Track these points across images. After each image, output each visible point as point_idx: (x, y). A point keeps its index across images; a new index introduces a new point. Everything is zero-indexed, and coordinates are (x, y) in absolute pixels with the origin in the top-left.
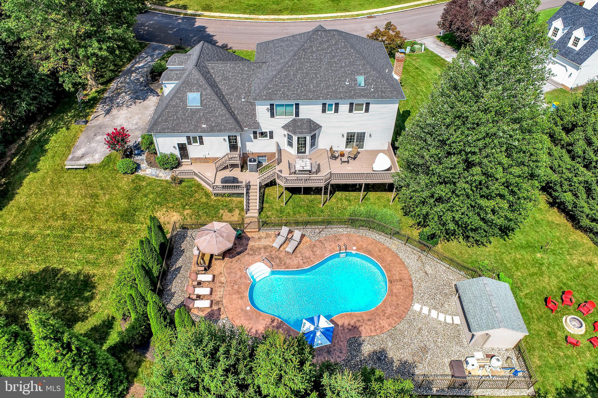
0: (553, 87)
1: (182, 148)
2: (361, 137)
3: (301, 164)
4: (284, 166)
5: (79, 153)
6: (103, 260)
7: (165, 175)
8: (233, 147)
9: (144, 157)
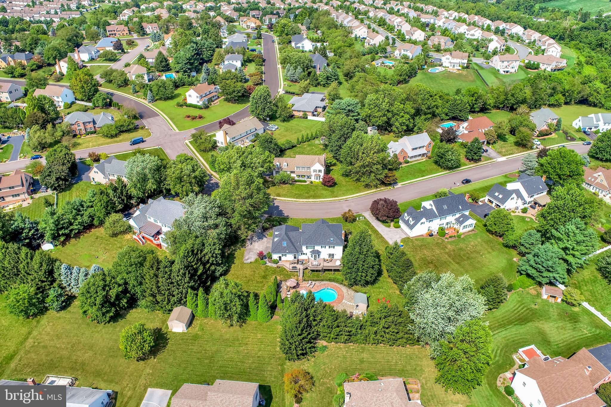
0: (406, 236)
1: (280, 258)
2: (333, 255)
3: (314, 263)
4: (310, 263)
5: (246, 258)
6: (259, 289)
7: (275, 266)
8: (295, 258)
9: (267, 260)
